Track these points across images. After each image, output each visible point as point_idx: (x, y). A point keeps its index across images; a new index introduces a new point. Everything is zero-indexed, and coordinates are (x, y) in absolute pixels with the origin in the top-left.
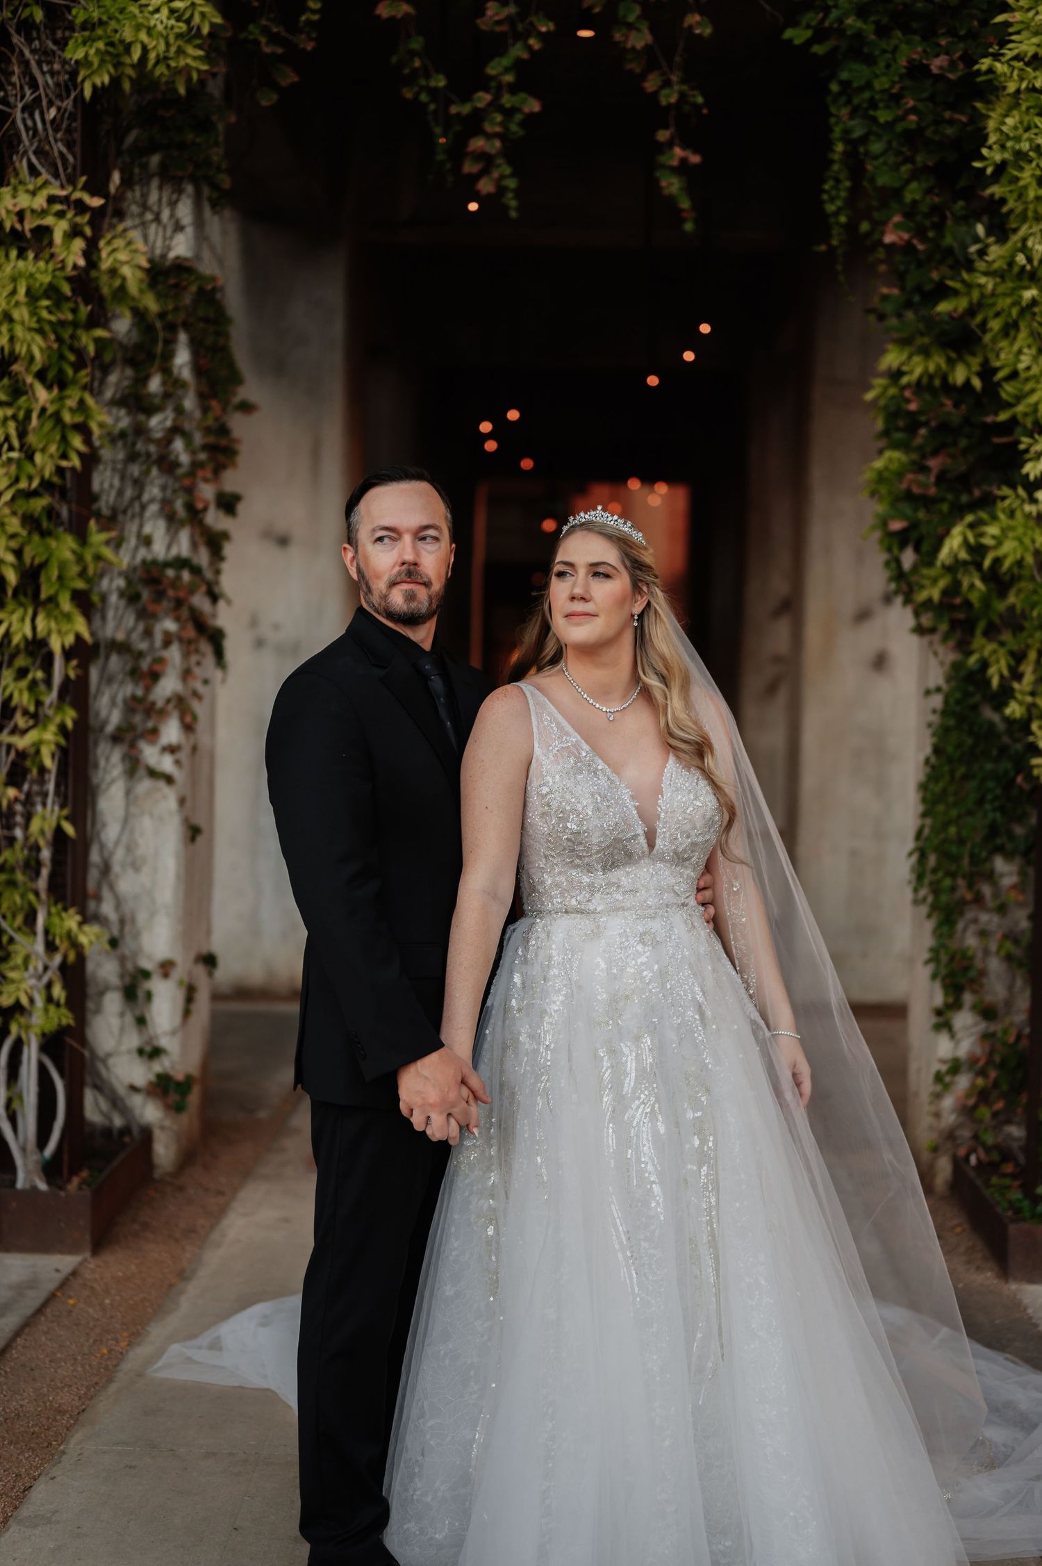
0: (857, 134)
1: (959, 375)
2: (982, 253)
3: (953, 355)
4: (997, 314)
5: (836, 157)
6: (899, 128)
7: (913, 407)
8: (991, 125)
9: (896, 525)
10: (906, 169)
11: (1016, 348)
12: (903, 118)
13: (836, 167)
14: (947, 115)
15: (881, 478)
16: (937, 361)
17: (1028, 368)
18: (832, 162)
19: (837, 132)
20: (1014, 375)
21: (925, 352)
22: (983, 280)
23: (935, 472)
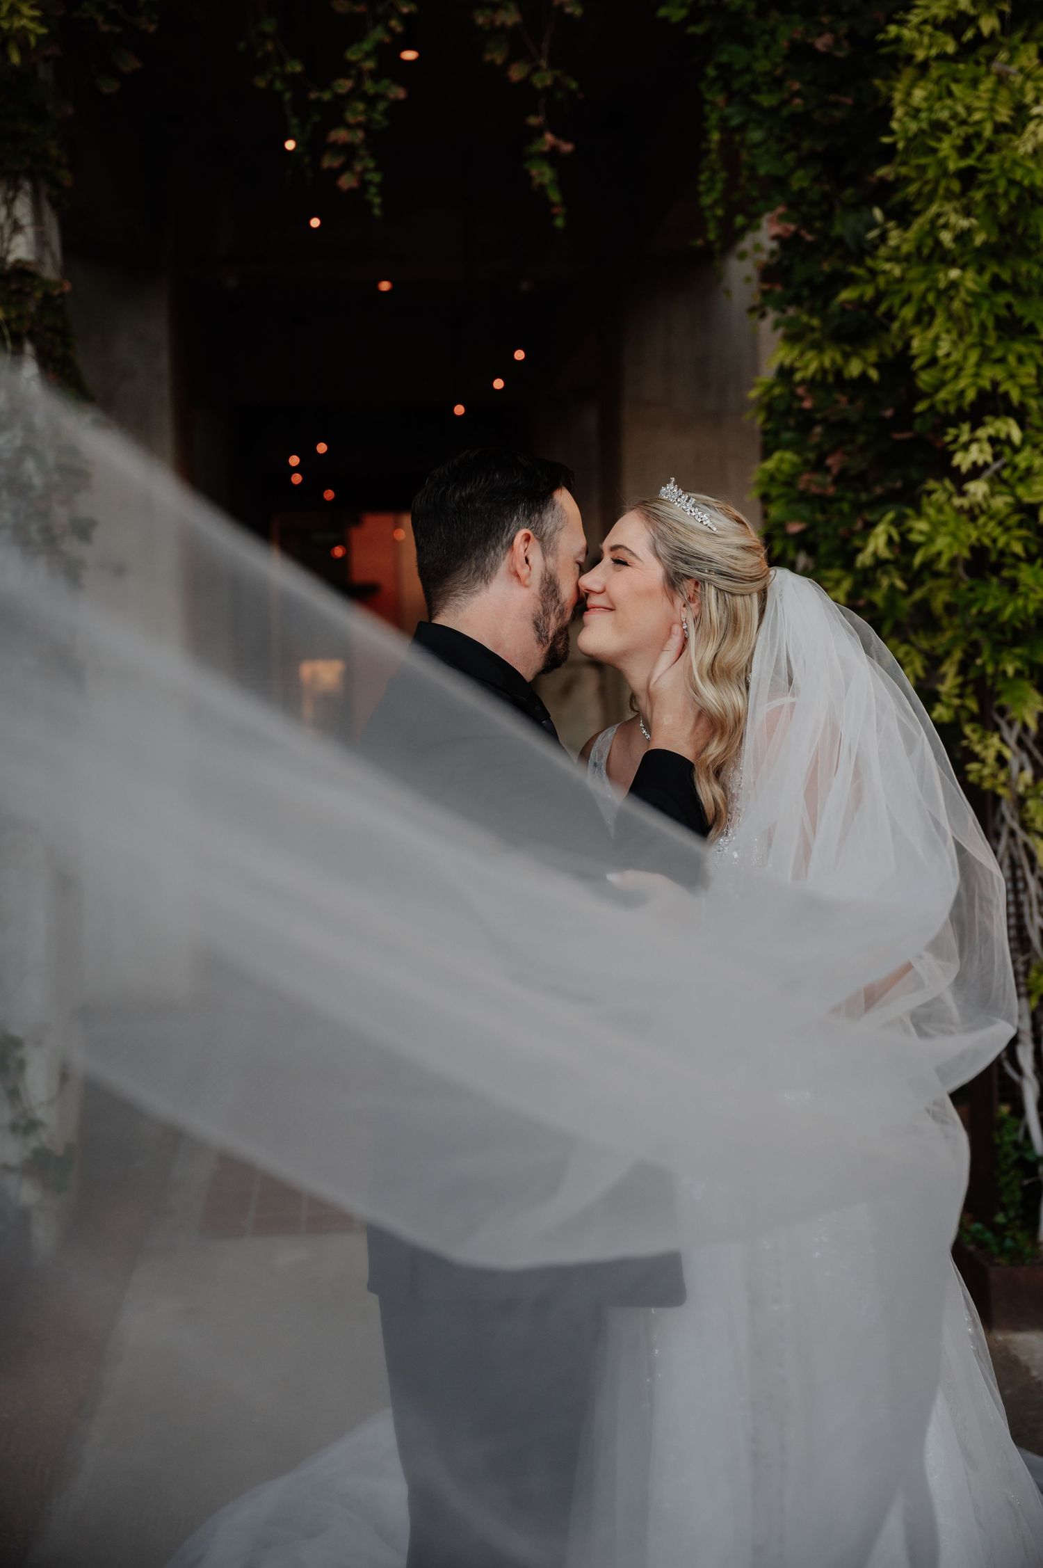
0: (735, 122)
1: (854, 368)
2: (883, 238)
3: (848, 348)
4: (907, 300)
5: (714, 146)
6: (785, 112)
7: (807, 404)
8: (898, 96)
9: (795, 528)
10: (790, 157)
11: (931, 334)
12: (785, 102)
13: (713, 156)
14: (833, 98)
15: (772, 478)
16: (830, 357)
17: (948, 355)
18: (708, 151)
19: (714, 119)
20: (933, 361)
21: (818, 347)
22: (887, 266)
23: (835, 471)
